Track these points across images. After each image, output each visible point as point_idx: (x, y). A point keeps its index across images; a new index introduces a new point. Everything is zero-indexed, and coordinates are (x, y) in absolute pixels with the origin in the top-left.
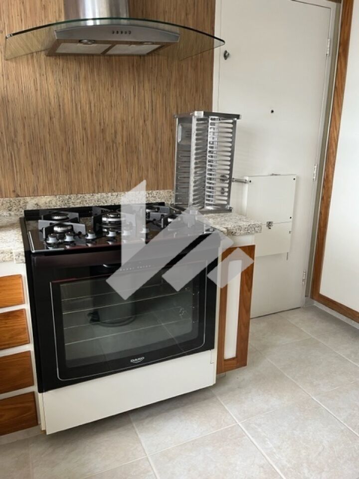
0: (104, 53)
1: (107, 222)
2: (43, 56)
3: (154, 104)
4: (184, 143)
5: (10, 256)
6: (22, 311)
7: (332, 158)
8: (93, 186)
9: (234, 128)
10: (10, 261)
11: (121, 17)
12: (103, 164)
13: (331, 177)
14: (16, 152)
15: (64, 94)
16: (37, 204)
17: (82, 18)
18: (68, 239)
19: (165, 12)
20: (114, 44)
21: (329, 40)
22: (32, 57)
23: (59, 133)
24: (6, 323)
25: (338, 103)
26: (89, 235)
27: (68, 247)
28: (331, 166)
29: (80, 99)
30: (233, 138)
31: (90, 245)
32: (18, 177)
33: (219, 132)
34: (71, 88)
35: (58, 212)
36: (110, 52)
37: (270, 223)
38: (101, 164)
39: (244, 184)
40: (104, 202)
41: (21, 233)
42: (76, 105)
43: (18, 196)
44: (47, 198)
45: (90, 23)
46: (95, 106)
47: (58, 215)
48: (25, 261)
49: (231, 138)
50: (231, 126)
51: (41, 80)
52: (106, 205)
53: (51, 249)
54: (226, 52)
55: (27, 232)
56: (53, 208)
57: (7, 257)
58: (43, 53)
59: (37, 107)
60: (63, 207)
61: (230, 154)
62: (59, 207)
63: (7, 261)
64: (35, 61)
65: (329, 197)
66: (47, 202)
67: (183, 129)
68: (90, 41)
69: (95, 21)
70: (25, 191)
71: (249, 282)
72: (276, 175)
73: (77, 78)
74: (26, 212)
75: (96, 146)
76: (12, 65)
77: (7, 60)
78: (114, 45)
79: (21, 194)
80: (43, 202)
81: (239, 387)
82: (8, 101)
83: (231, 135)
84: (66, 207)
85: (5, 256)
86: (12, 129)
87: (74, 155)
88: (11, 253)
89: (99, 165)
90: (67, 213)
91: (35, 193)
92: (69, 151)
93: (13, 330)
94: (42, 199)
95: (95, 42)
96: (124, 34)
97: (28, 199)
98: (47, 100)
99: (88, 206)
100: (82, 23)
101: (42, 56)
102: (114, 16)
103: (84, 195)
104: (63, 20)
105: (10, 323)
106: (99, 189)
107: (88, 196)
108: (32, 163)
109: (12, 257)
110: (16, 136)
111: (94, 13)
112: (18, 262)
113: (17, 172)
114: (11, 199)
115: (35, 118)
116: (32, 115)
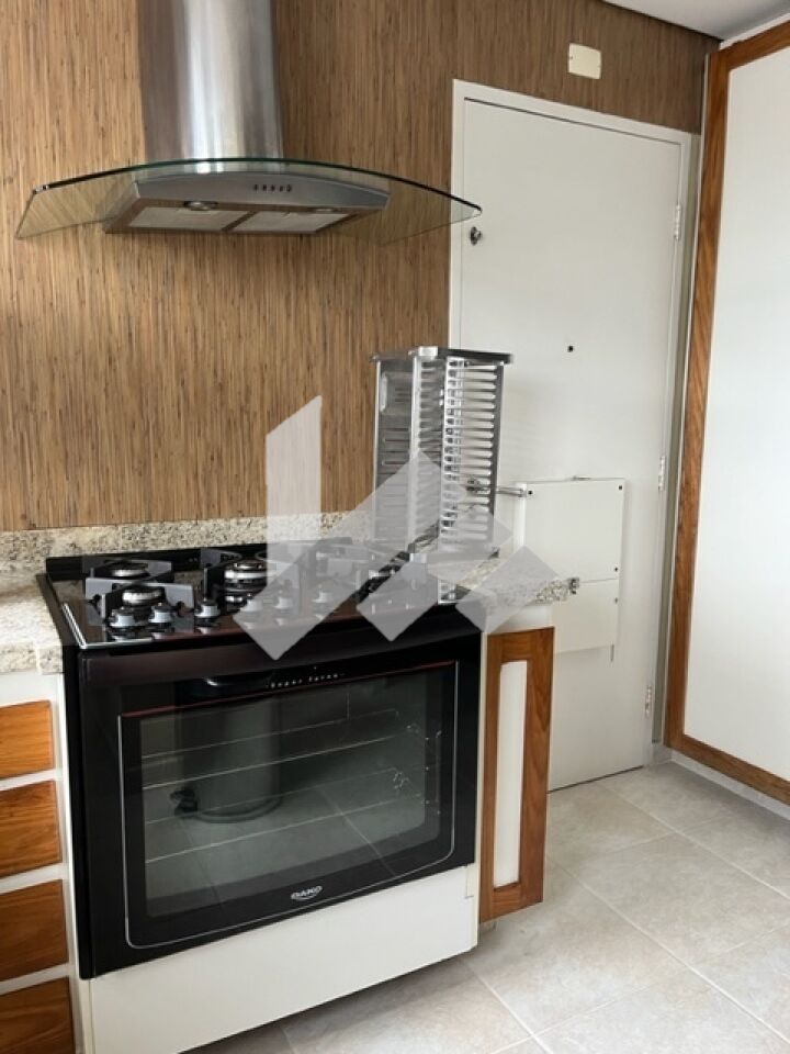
0: (228, 229)
1: (235, 581)
2: (98, 231)
3: (328, 331)
4: (393, 413)
5: (27, 658)
6: (47, 787)
7: (695, 444)
8: (198, 503)
9: (498, 382)
10: (27, 669)
11: (268, 156)
12: (220, 457)
13: (695, 483)
14: (32, 431)
15: (141, 311)
16: (74, 545)
17: (187, 157)
18: (158, 617)
19: (351, 150)
20: (254, 210)
21: (679, 207)
22: (76, 232)
23: (126, 390)
24: (11, 815)
25: (701, 332)
26: (205, 608)
27: (157, 636)
28: (695, 461)
29: (175, 319)
30: (497, 402)
31: (205, 631)
32: (34, 487)
33: (464, 390)
34: (156, 299)
35: (125, 560)
36: (242, 227)
37: (573, 580)
38: (215, 457)
39: (517, 498)
40: (222, 538)
41: (45, 608)
42: (165, 333)
43: (32, 527)
44: (96, 531)
45: (204, 168)
46: (204, 336)
47: (125, 566)
48: (61, 669)
49: (493, 401)
50: (493, 377)
51: (92, 283)
52: (224, 544)
53: (120, 640)
54: (474, 229)
55: (59, 604)
56: (108, 552)
57: (20, 662)
58: (98, 227)
59: (82, 338)
60: (131, 550)
61: (491, 435)
62: (121, 551)
63: (19, 670)
64: (81, 242)
65: (694, 524)
66: (97, 540)
67: (390, 382)
68: (206, 203)
69: (213, 164)
70: (48, 517)
71: (545, 710)
72: (582, 479)
73: (169, 277)
74: (51, 563)
75: (205, 420)
76: (30, 248)
77: (21, 238)
78: (255, 213)
79: (40, 523)
80: (88, 540)
81: (526, 954)
82: (21, 325)
83: (493, 397)
84: (137, 550)
85: (18, 658)
86: (27, 382)
87: (159, 439)
88: (30, 652)
89: (212, 459)
90: (145, 562)
91: (71, 521)
92: (148, 431)
93: (26, 831)
94: (88, 534)
95: (215, 206)
96: (276, 191)
97: (55, 533)
98: (105, 321)
99: (185, 547)
100: (187, 168)
101: (96, 233)
102: (254, 155)
103: (177, 524)
104: (142, 161)
105: (21, 812)
106: (210, 509)
107: (185, 526)
108: (66, 456)
109: (32, 661)
110: (33, 398)
111: (211, 149)
112: (45, 670)
113: (32, 476)
114: (18, 534)
115: (76, 360)
116: (71, 353)
